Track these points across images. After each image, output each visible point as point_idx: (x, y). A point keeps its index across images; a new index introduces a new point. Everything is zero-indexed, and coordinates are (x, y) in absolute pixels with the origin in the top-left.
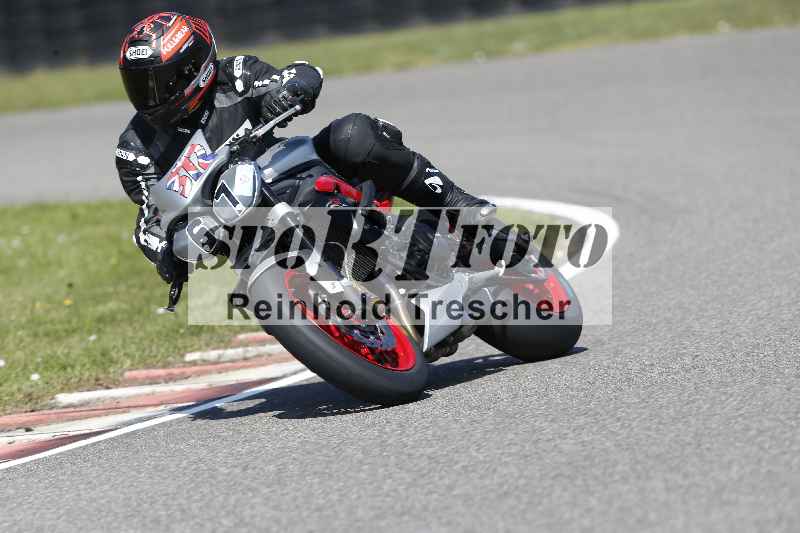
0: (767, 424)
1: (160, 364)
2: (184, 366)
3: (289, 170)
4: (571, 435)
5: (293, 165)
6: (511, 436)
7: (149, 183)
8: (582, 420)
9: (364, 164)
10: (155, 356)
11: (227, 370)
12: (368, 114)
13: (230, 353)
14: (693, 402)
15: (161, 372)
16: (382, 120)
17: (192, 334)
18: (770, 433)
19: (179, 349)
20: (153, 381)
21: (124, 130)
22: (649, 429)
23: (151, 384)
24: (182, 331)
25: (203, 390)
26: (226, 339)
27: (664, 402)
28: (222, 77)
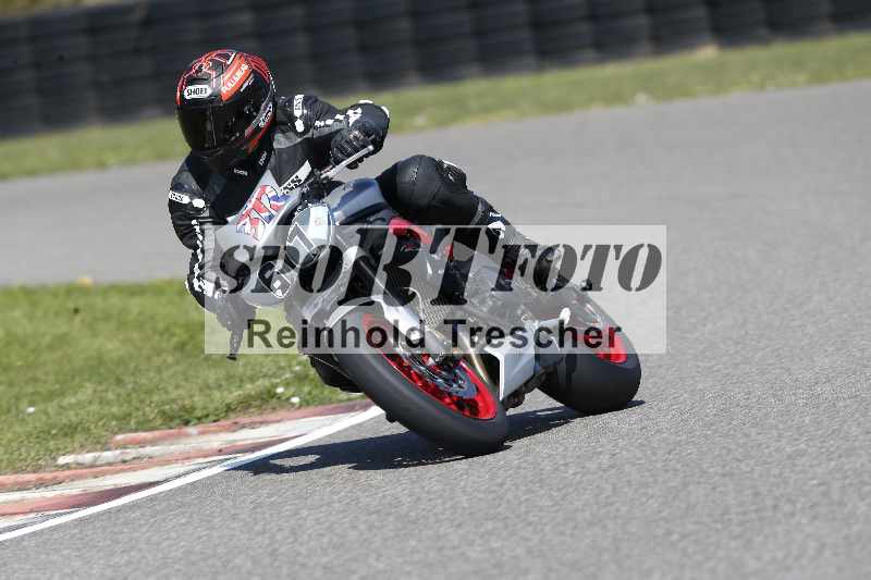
0: (690, 527)
1: (29, 469)
2: (57, 470)
3: (356, 213)
4: (479, 541)
5: (363, 207)
6: (413, 543)
7: (205, 227)
8: (490, 525)
9: (429, 207)
10: (25, 460)
11: (104, 474)
12: (432, 156)
13: (108, 455)
14: (612, 504)
15: (32, 477)
16: (447, 163)
17: (66, 435)
18: (693, 538)
19: (52, 451)
20: (22, 487)
21: (176, 172)
22: (562, 533)
23: (19, 490)
24: (54, 432)
25: (77, 496)
26: (103, 440)
27: (578, 504)
28: (281, 117)
